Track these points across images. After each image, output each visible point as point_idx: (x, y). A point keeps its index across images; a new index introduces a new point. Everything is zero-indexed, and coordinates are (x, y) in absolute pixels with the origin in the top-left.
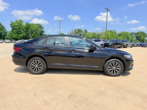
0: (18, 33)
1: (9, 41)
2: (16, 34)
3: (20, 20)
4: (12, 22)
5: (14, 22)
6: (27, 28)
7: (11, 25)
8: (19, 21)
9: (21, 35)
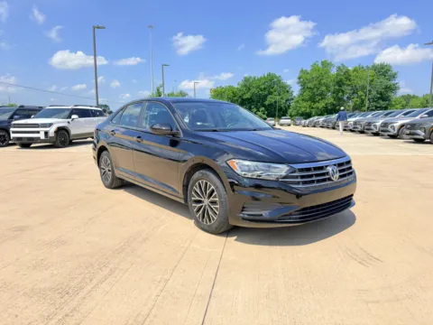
0: (312, 99)
1: (289, 121)
2: (309, 103)
3: (323, 63)
4: (302, 71)
5: (309, 70)
6: (340, 83)
7: (299, 78)
8: (320, 65)
9: (321, 105)
